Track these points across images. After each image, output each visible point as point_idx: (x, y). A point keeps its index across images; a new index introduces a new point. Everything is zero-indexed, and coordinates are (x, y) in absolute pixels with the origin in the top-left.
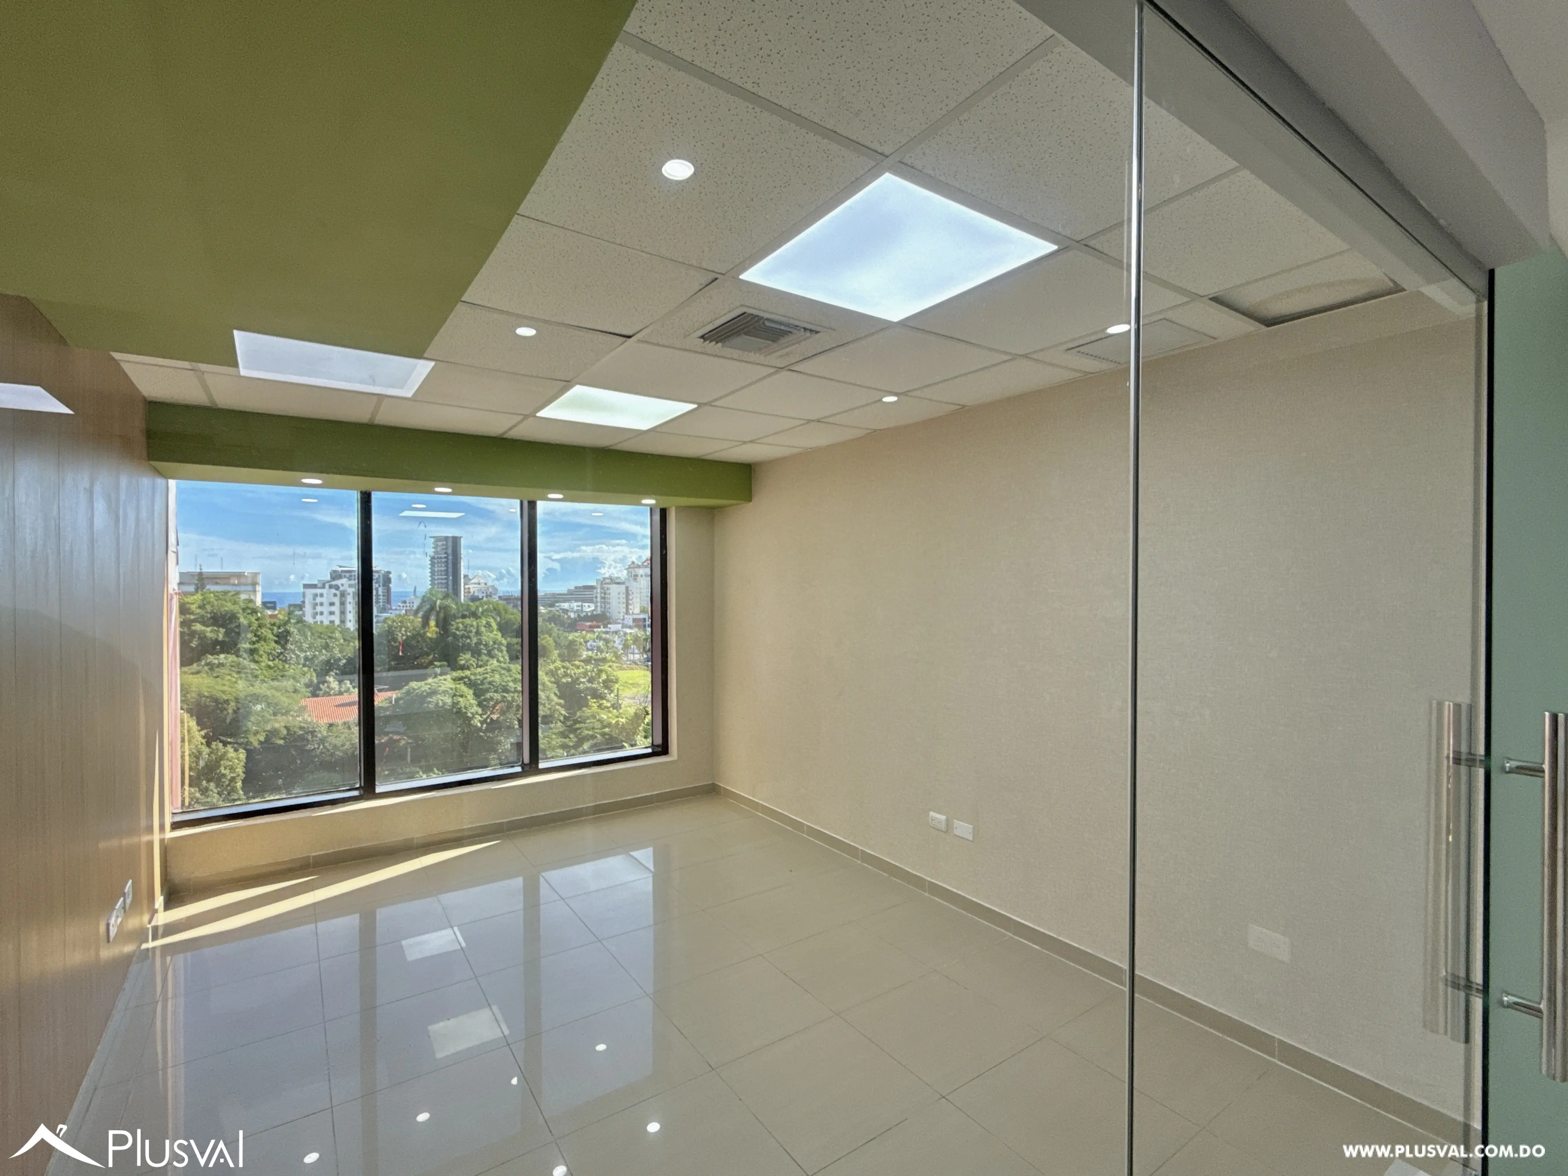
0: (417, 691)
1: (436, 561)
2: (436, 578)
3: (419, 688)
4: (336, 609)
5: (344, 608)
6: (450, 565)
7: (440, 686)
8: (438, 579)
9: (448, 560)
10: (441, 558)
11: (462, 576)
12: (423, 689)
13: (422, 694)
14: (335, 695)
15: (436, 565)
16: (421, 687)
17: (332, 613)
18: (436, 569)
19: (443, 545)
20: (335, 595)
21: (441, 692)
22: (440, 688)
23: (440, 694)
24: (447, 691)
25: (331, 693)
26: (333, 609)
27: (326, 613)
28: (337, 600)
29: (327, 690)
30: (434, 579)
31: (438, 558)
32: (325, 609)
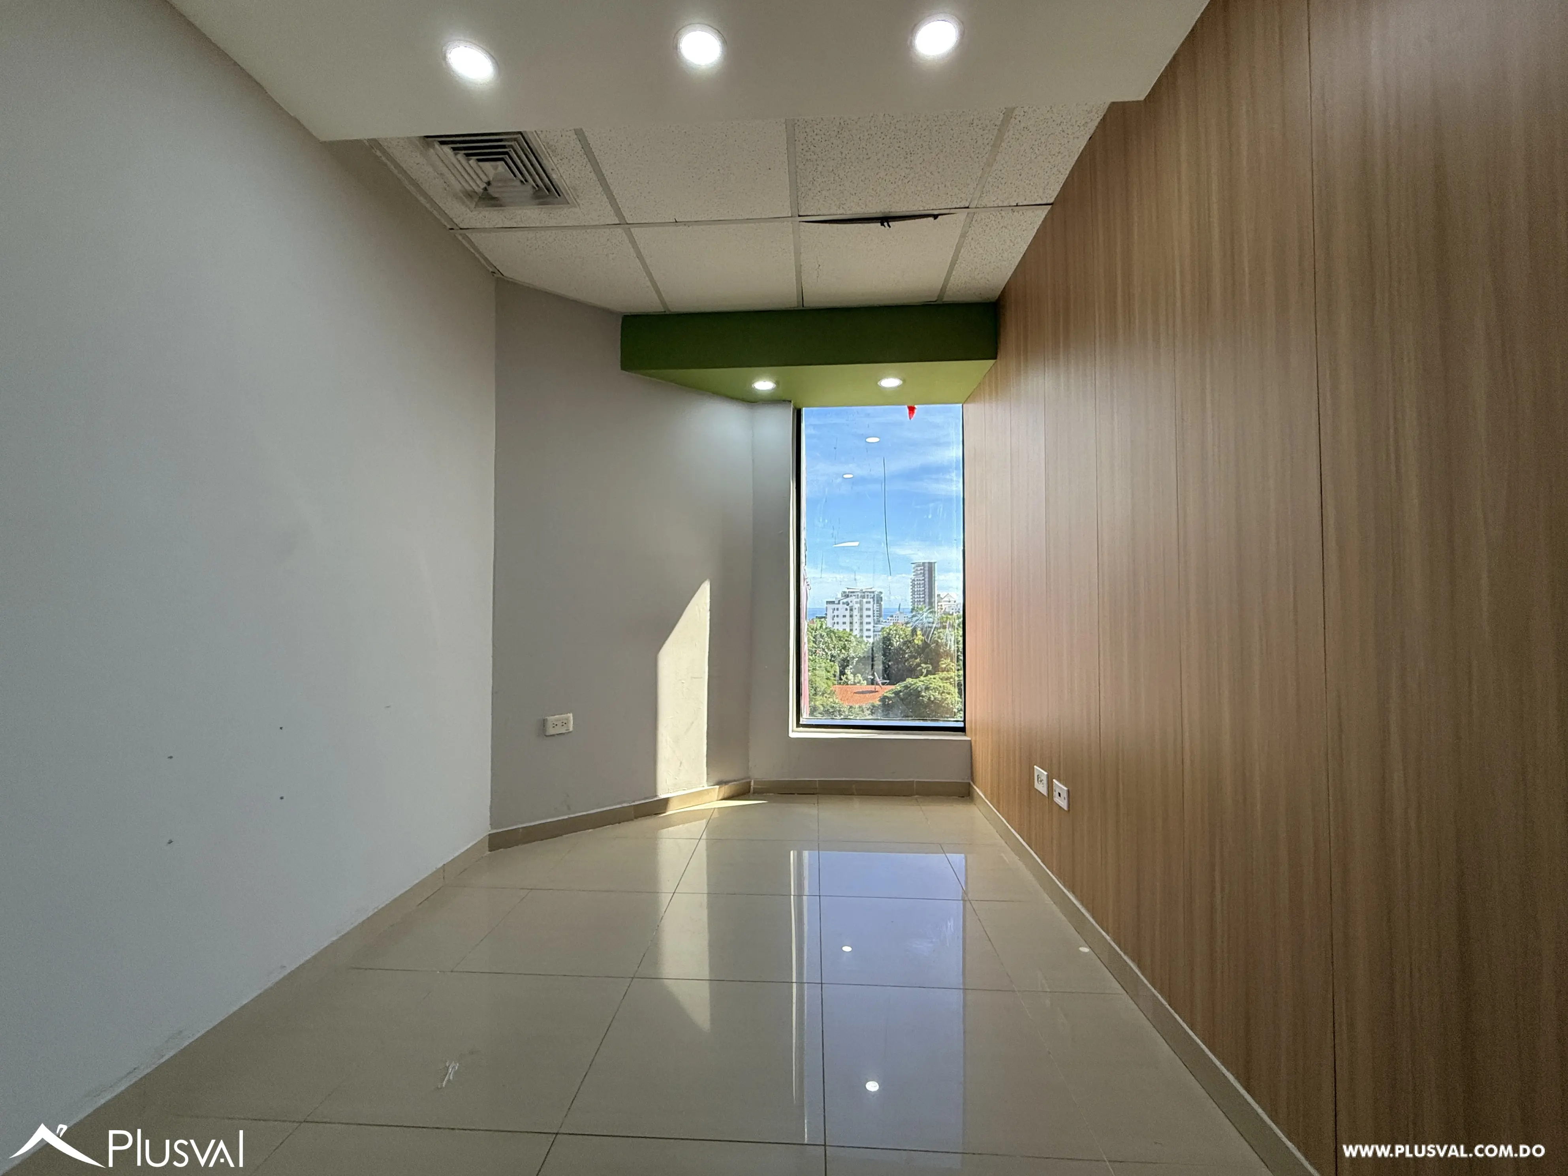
0: (914, 686)
1: (916, 583)
2: (916, 596)
3: (915, 684)
4: (847, 620)
5: (852, 619)
6: (927, 586)
7: (931, 684)
8: (917, 598)
9: (925, 581)
10: (920, 580)
11: (936, 595)
12: (918, 685)
13: (917, 688)
14: (851, 685)
15: (916, 587)
16: (916, 682)
17: (844, 623)
18: (916, 590)
19: (921, 569)
20: (847, 609)
21: (932, 688)
22: (931, 685)
23: (932, 690)
24: (937, 688)
25: (849, 683)
26: (845, 620)
27: (841, 623)
28: (848, 613)
29: (846, 680)
30: (914, 597)
31: (917, 580)
32: (841, 620)
